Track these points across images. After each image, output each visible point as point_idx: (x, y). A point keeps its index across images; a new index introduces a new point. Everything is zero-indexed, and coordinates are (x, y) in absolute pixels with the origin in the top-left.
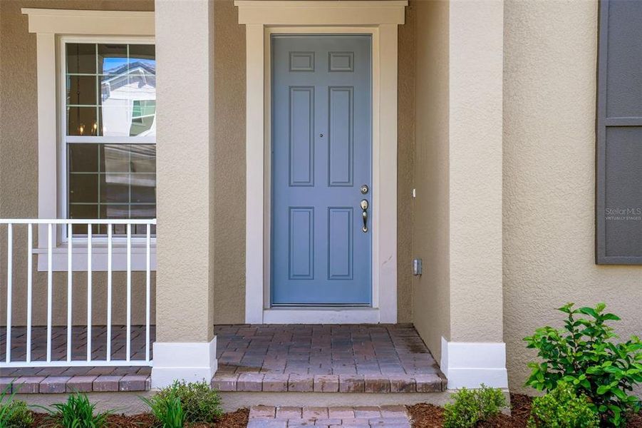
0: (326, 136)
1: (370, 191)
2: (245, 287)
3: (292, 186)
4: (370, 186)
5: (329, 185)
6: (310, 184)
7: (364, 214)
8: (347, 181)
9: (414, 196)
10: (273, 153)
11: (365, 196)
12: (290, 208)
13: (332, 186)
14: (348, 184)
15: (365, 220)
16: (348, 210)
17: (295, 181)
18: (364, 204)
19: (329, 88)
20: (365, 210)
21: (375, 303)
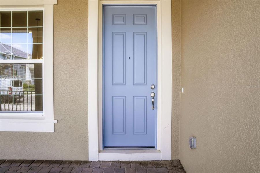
0: (132, 58)
1: (156, 88)
2: (88, 141)
3: (114, 85)
4: (156, 85)
5: (134, 84)
6: (123, 84)
7: (153, 100)
8: (144, 82)
9: (183, 92)
10: (104, 67)
11: (153, 91)
12: (113, 97)
13: (136, 85)
14: (144, 84)
15: (153, 103)
16: (144, 98)
17: (116, 82)
18: (152, 94)
19: (134, 33)
20: (153, 98)
21: (159, 147)
